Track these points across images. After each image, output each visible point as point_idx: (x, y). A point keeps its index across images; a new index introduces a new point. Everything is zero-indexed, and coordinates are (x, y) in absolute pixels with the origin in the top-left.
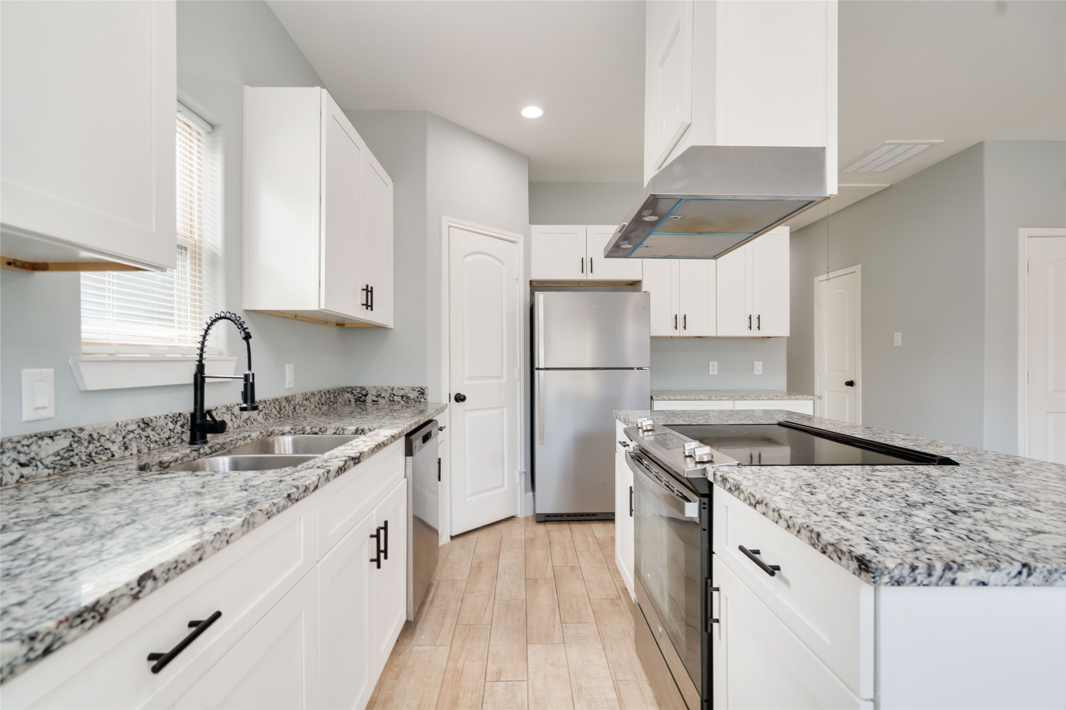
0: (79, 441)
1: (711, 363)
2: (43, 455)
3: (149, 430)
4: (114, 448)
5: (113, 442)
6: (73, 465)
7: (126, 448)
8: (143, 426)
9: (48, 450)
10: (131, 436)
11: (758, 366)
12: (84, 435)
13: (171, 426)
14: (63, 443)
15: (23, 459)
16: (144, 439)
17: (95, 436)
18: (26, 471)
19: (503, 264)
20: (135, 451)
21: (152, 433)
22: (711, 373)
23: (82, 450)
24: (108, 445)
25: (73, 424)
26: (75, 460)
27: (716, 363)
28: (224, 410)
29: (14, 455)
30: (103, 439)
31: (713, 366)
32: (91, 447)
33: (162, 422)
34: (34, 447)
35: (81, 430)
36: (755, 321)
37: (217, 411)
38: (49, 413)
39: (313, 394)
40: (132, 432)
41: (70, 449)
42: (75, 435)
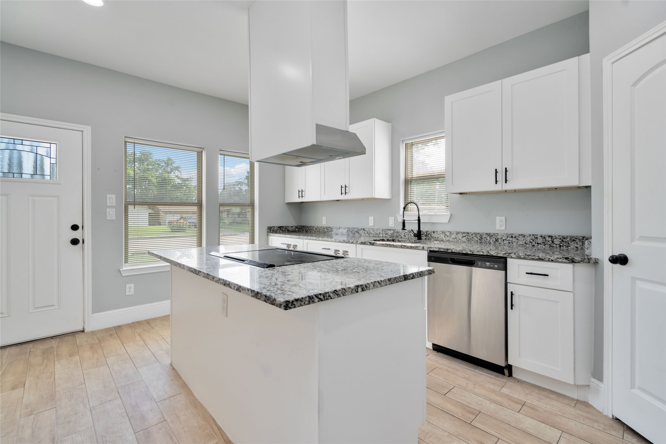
0: (395, 232)
2: (389, 233)
4: (402, 236)
5: (402, 234)
6: (394, 237)
7: (405, 236)
8: (409, 232)
10: (406, 234)
12: (396, 231)
14: (392, 232)
15: (386, 233)
16: (410, 235)
17: (398, 232)
18: (386, 235)
20: (407, 238)
24: (401, 234)
26: (394, 236)
28: (441, 233)
29: (384, 232)
30: (399, 233)
32: (397, 234)
34: (387, 231)
35: (395, 230)
37: (437, 232)
38: (393, 226)
40: (407, 233)
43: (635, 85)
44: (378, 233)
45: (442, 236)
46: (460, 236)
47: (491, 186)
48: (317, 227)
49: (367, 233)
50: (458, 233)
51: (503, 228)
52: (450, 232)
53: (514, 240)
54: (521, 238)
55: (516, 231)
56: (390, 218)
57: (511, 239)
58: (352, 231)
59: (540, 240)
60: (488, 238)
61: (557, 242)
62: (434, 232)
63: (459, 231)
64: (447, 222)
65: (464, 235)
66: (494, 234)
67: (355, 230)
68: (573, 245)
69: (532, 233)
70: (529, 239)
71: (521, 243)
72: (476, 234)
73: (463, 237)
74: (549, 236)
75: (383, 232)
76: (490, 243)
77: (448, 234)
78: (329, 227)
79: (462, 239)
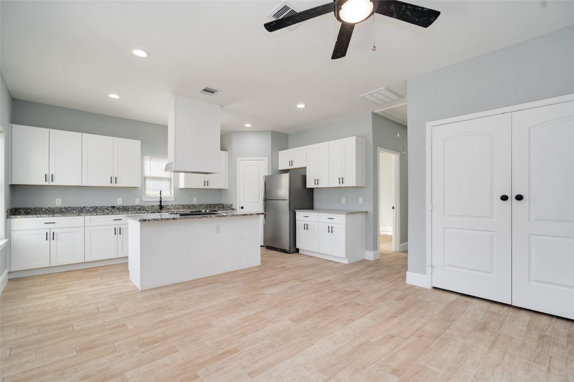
0: (142, 207)
1: (343, 198)
3: (153, 207)
4: (147, 209)
6: (141, 210)
7: (149, 209)
9: (137, 208)
11: (361, 200)
12: (142, 206)
13: (158, 207)
15: (134, 208)
17: (144, 207)
18: (135, 209)
19: (260, 167)
20: (151, 209)
21: (154, 208)
22: (342, 202)
23: (142, 208)
25: (141, 205)
27: (344, 198)
31: (343, 199)
33: (156, 206)
36: (341, 180)
37: (169, 205)
38: (139, 203)
39: (204, 205)
40: (150, 207)
41: (140, 208)
42: (141, 206)
43: (245, 168)
44: (127, 208)
45: (172, 207)
46: (180, 207)
47: (203, 187)
48: (48, 208)
49: (117, 209)
50: (179, 205)
51: (196, 202)
52: (176, 205)
53: (201, 206)
54: (203, 206)
55: (201, 203)
56: (136, 199)
57: (200, 206)
58: (100, 209)
59: (208, 206)
60: (192, 206)
61: (213, 206)
62: (167, 206)
63: (179, 204)
64: (174, 200)
65: (182, 206)
66: (194, 205)
67: (104, 208)
68: (217, 207)
69: (206, 204)
70: (205, 206)
71: (203, 207)
72: (187, 205)
73: (181, 207)
74: (211, 204)
75: (132, 208)
76: (192, 208)
77: (174, 206)
78: (69, 207)
79: (181, 208)
